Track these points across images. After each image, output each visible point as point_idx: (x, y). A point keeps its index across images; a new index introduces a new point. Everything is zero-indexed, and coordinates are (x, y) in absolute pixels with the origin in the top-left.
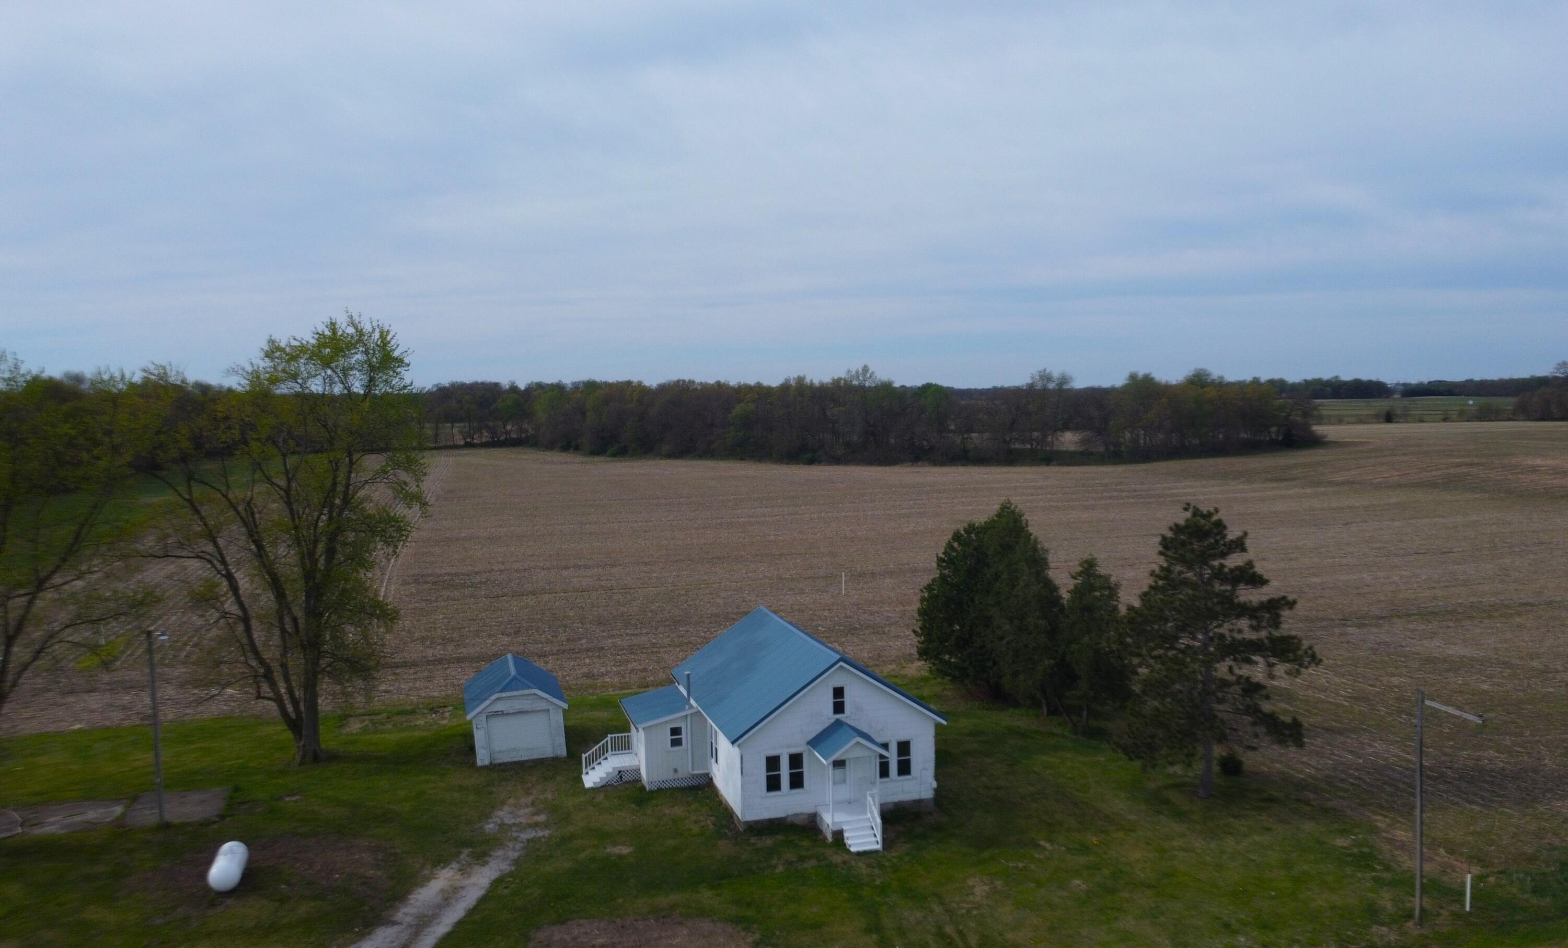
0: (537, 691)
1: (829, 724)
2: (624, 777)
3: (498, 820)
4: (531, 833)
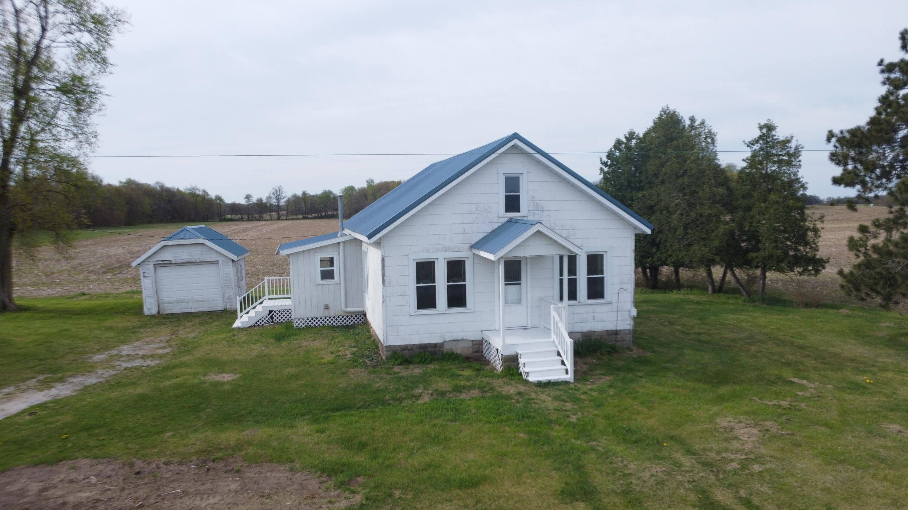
0: (204, 241)
1: (500, 224)
2: (275, 318)
3: (115, 352)
4: (138, 363)
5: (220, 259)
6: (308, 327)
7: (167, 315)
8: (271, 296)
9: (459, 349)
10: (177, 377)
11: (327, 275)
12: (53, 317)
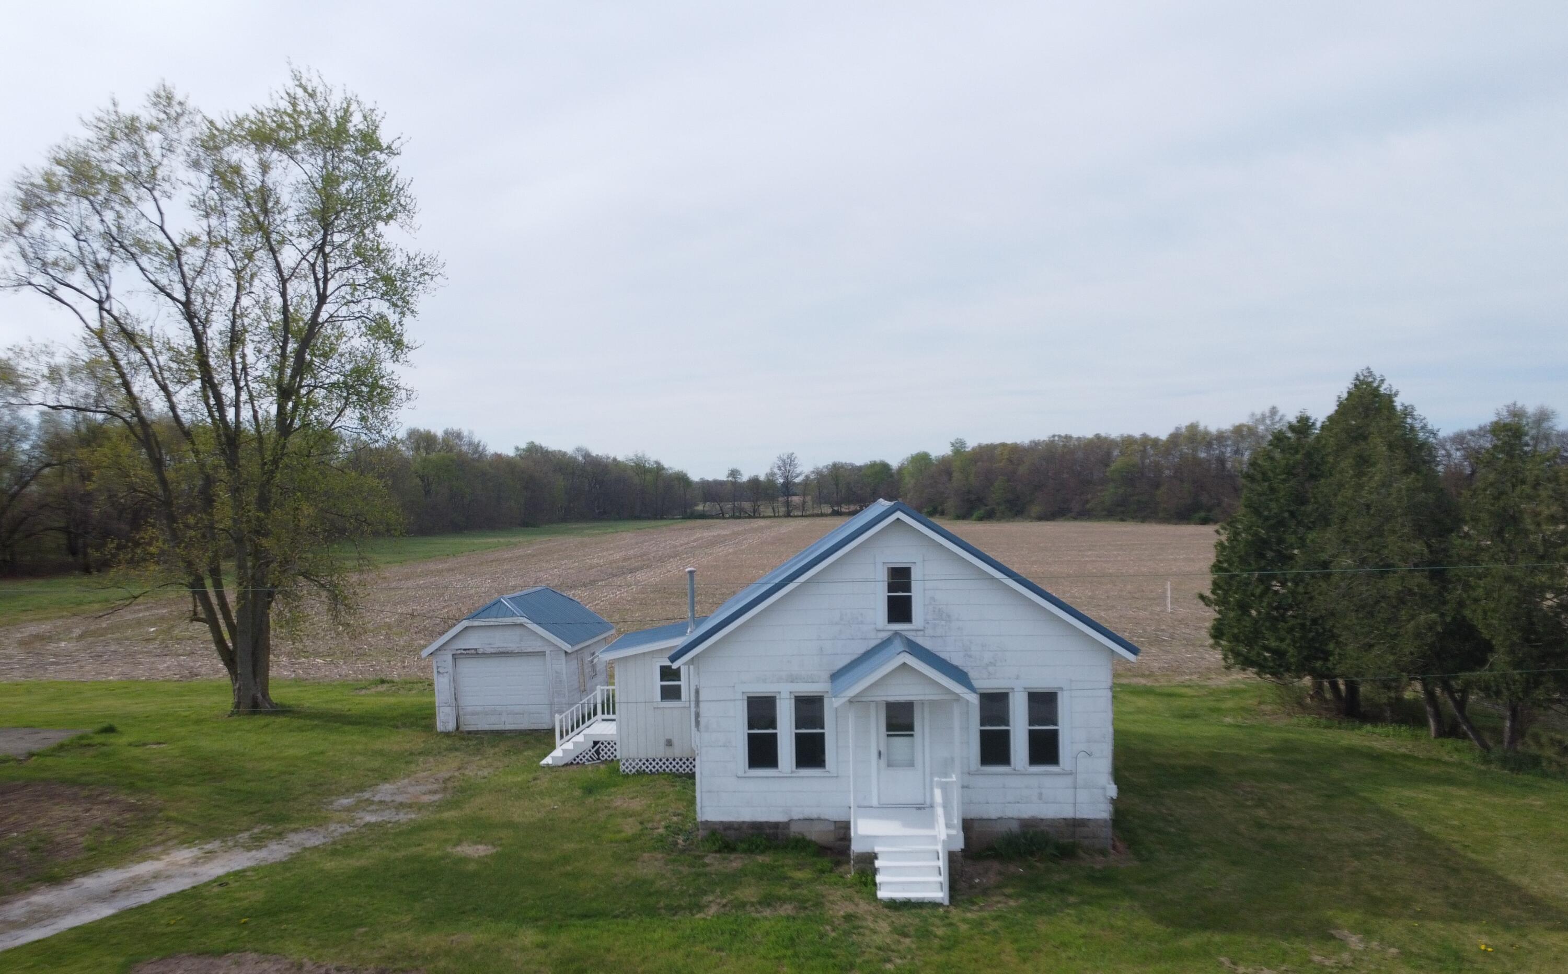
0: (524, 621)
1: (879, 641)
2: (603, 753)
3: (367, 795)
4: (388, 815)
5: (547, 650)
6: (640, 773)
7: (469, 732)
8: (606, 716)
9: (814, 834)
10: (420, 844)
11: (672, 693)
12: (314, 728)
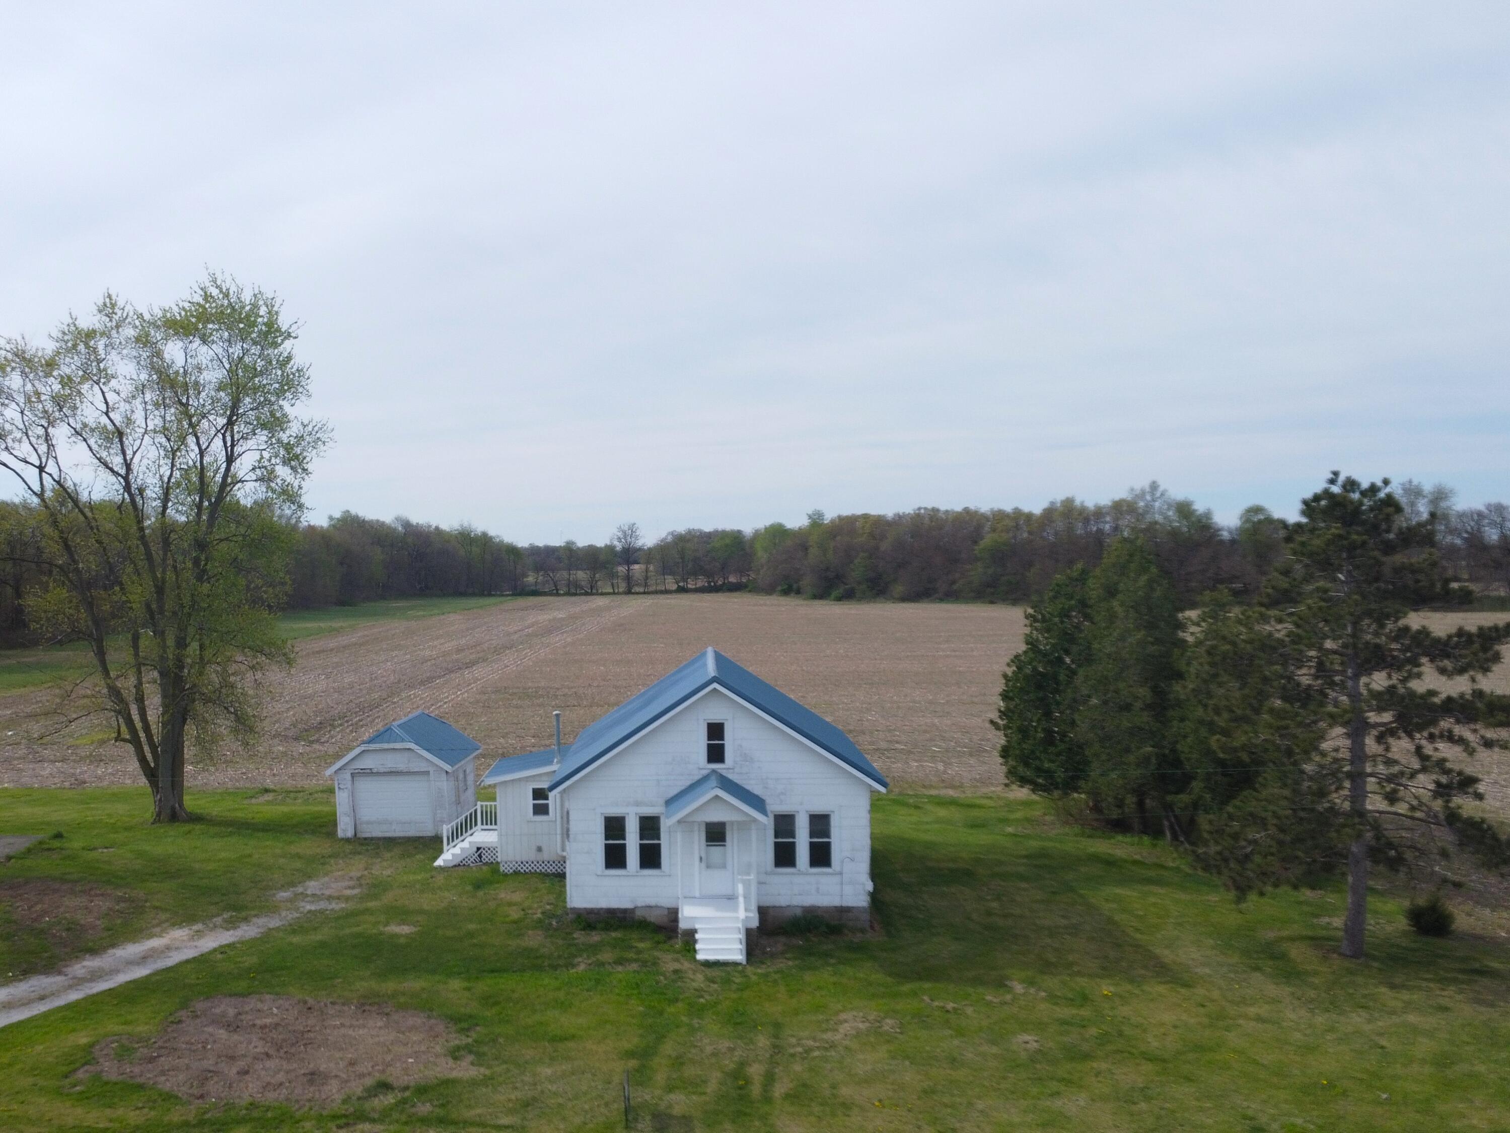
0: (412, 746)
1: (700, 777)
2: (484, 857)
3: (300, 889)
4: (322, 905)
5: (431, 769)
6: (516, 873)
7: (365, 839)
8: (485, 827)
9: (652, 917)
10: (358, 926)
11: (542, 810)
12: (231, 834)
